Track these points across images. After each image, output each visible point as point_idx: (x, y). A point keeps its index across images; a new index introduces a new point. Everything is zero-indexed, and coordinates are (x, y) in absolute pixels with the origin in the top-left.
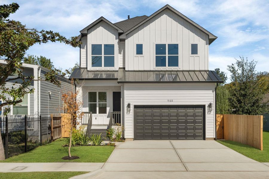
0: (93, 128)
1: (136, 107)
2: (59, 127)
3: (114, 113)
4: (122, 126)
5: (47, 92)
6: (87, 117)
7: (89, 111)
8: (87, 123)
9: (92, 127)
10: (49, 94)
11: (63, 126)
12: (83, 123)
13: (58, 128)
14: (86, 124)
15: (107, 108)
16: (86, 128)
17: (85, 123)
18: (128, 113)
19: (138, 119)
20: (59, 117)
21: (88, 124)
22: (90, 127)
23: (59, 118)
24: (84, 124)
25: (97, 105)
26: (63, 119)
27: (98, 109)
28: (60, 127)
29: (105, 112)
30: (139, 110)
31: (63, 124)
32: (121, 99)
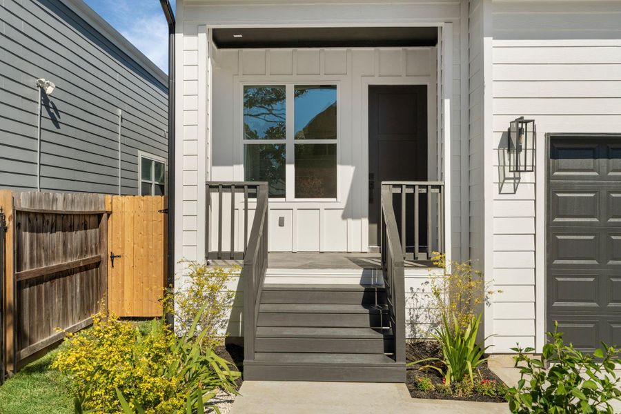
0: (274, 277)
1: (562, 146)
2: (86, 268)
3: (398, 191)
4: (449, 270)
5: (32, 82)
6: (240, 215)
7: (247, 178)
8: (240, 247)
9: (269, 271)
10: (43, 92)
11: (112, 257)
12: (214, 248)
13: (78, 276)
14: (232, 256)
15: (339, 167)
16: (232, 285)
17: (226, 248)
18: (508, 187)
19: (565, 229)
20: (90, 215)
21: (243, 256)
22: (261, 275)
23: (93, 220)
24: (220, 256)
25: (290, 154)
26: (112, 224)
27: (290, 170)
28: (98, 265)
29: (329, 190)
30: (580, 170)
31: (112, 245)
32: (447, 103)
